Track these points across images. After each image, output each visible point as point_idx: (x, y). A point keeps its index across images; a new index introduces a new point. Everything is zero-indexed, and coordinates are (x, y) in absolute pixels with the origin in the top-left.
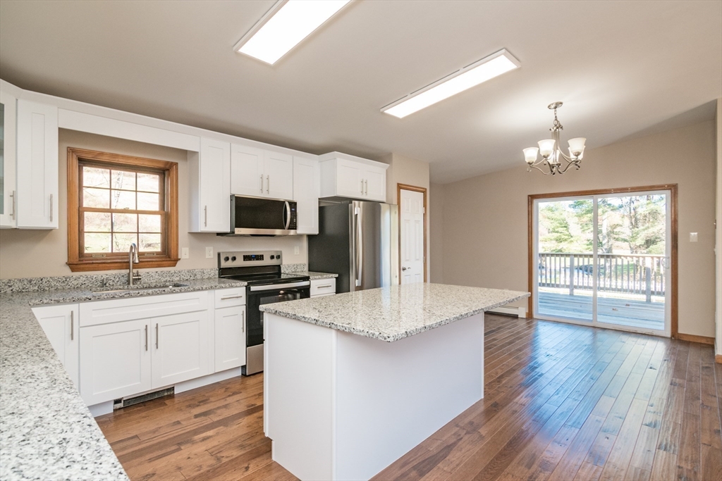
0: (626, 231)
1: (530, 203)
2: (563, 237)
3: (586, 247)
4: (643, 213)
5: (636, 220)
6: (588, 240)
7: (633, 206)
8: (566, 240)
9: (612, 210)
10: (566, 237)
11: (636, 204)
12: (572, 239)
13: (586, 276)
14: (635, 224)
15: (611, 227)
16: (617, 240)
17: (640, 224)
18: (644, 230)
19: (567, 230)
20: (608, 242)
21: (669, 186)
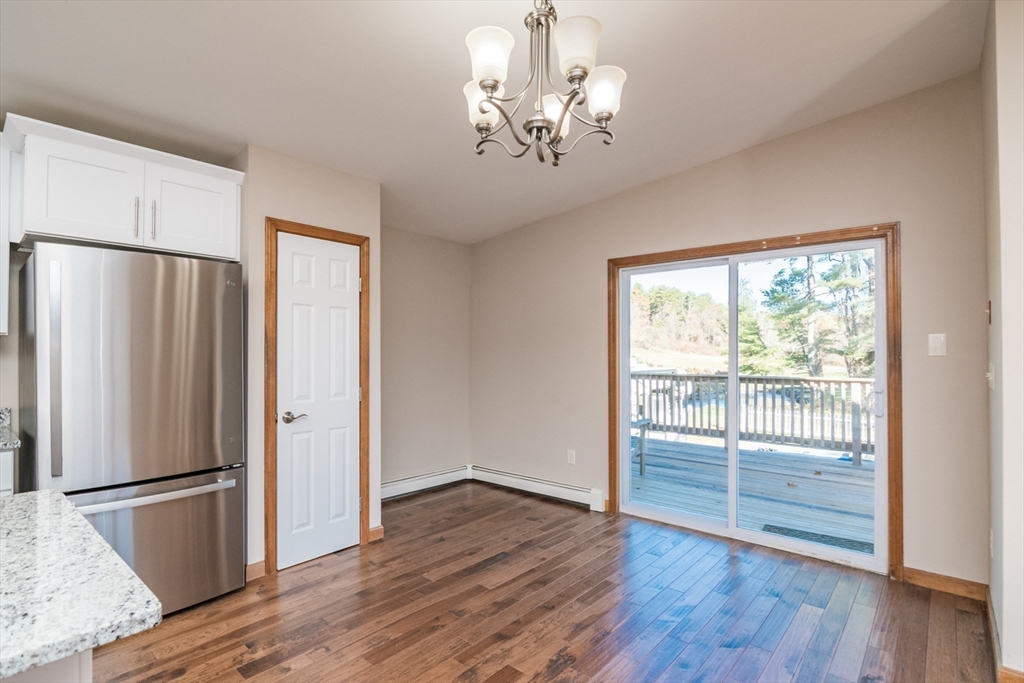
0: (841, 341)
1: (612, 276)
2: (754, 348)
3: (786, 362)
4: (865, 314)
5: (854, 325)
6: (789, 353)
7: (849, 304)
8: (757, 353)
9: (821, 309)
10: (758, 349)
11: (854, 301)
12: (766, 351)
13: (788, 404)
14: (852, 331)
15: (820, 333)
16: (830, 351)
17: (860, 330)
18: (866, 338)
19: (759, 339)
20: (816, 356)
21: (881, 227)
